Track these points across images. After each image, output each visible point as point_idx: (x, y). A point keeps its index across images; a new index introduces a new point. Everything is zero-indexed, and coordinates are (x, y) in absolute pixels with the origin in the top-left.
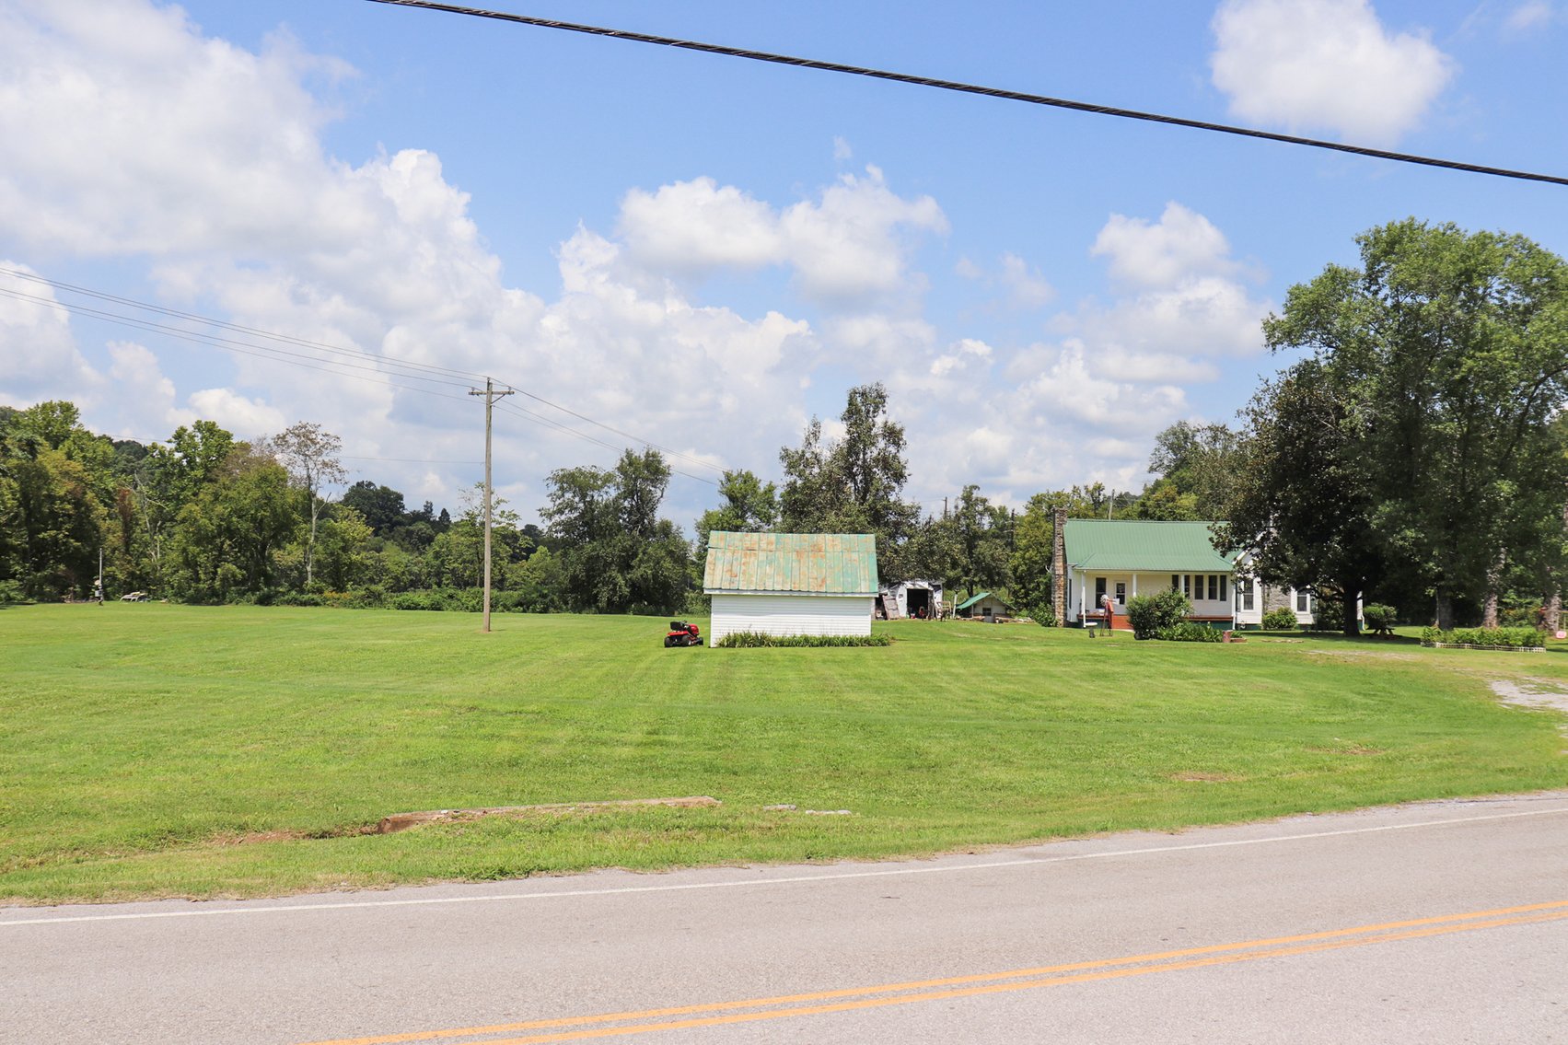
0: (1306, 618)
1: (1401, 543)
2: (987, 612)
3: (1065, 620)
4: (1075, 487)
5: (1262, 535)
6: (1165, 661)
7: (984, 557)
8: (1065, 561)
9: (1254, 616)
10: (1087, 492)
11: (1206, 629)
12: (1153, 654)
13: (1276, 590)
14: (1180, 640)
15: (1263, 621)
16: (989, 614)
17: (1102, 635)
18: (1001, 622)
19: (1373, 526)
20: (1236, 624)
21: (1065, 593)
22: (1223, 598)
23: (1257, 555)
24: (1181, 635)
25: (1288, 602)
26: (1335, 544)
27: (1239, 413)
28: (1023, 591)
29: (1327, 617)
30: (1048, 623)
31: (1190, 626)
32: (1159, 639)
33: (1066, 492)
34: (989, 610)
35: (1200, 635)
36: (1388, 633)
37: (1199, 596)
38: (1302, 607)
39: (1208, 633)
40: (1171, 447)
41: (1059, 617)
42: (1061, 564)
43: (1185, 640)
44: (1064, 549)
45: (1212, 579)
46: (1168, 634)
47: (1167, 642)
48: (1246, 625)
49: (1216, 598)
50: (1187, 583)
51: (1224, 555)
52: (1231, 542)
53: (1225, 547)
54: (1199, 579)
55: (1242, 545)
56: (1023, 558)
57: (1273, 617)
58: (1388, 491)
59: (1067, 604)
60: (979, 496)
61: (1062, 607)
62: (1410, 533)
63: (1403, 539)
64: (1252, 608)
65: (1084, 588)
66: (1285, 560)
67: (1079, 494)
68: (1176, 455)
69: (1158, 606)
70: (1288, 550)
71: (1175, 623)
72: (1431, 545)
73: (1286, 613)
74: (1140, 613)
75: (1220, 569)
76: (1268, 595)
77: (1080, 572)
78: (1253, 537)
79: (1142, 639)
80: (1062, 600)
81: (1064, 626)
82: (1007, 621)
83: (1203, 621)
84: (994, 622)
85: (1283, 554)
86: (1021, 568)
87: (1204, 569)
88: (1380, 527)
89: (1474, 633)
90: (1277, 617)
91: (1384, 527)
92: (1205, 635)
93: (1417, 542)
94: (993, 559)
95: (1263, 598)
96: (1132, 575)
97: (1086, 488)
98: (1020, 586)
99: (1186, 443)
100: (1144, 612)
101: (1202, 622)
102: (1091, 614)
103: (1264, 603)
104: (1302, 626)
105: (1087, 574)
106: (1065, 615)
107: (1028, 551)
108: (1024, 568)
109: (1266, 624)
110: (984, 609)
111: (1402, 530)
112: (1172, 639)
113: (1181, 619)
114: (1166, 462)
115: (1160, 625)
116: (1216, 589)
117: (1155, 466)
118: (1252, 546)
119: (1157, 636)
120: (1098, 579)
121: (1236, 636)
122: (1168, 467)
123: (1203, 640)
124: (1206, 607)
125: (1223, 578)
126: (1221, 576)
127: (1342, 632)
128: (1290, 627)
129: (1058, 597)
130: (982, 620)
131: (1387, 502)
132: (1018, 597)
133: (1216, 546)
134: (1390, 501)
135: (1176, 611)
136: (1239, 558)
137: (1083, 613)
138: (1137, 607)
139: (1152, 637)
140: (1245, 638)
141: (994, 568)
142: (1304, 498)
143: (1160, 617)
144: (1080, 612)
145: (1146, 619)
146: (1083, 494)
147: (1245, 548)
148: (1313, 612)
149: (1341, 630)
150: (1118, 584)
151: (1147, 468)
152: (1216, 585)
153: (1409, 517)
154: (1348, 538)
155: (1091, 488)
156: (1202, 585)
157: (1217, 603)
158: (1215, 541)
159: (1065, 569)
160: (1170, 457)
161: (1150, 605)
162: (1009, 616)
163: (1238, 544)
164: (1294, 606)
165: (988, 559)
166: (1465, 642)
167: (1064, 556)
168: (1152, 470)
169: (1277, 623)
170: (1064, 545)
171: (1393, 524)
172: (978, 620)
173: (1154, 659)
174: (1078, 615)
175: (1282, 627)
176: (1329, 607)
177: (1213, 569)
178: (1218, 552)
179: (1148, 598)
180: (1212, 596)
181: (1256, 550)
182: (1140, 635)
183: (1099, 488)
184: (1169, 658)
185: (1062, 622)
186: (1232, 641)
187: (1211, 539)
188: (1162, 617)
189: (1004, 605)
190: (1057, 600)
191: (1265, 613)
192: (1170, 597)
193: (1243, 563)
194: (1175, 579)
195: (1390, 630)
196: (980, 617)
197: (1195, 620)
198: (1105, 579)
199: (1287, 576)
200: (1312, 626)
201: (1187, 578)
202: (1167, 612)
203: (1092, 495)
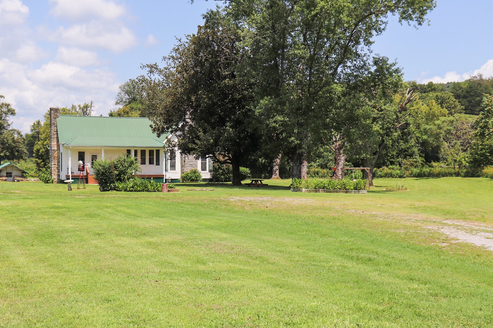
0: (206, 175)
1: (274, 124)
2: (9, 175)
3: (59, 179)
4: (73, 106)
5: (182, 124)
6: (118, 211)
7: (8, 140)
8: (58, 141)
9: (176, 174)
10: (80, 108)
11: (150, 182)
12: (109, 204)
13: (191, 157)
14: (132, 191)
15: (182, 177)
16: (11, 176)
17: (78, 188)
18: (18, 181)
19: (257, 113)
20: (166, 179)
21: (59, 162)
22: (158, 164)
23: (180, 136)
24: (133, 187)
25: (197, 166)
26: (229, 128)
27: (164, 58)
28: (43, 163)
29: (219, 174)
30: (47, 181)
31: (138, 181)
32: (117, 190)
33: (68, 108)
34: (11, 173)
35: (146, 187)
36: (260, 183)
37: (143, 162)
38: (204, 168)
39: (151, 186)
40: (127, 92)
41: (55, 177)
42: (56, 143)
43: (135, 191)
44: (57, 134)
45: (151, 152)
46: (123, 187)
47: (123, 192)
48: (172, 179)
49: (153, 164)
50: (136, 155)
51: (159, 136)
52: (163, 128)
53: (159, 131)
54: (143, 152)
55: (170, 130)
56: (43, 145)
57: (187, 175)
58: (265, 92)
59: (59, 169)
60: (4, 102)
61: (56, 171)
62: (279, 118)
63: (275, 122)
64: (175, 170)
65: (70, 158)
66: (198, 137)
67: (76, 109)
68: (129, 96)
69: (116, 167)
70: (200, 132)
71: (128, 179)
72: (293, 126)
73: (195, 172)
74: (103, 172)
75: (156, 146)
76: (184, 161)
77: (67, 148)
78: (177, 125)
79: (104, 191)
80: (56, 166)
81: (58, 183)
82: (22, 181)
83: (149, 178)
84: (14, 181)
85: (196, 134)
86: (41, 150)
87: (146, 146)
88: (261, 115)
89: (325, 182)
90: (189, 175)
91: (263, 114)
92: (149, 187)
93: (284, 124)
94: (14, 141)
95: (182, 163)
96: (101, 150)
97: (79, 106)
98: (41, 161)
99: (134, 90)
100: (106, 172)
101: (147, 178)
102: (75, 174)
103: (182, 166)
104: (204, 180)
105: (72, 149)
106: (59, 176)
107: (46, 140)
108: (44, 150)
109: (184, 179)
110: (7, 173)
111: (274, 116)
112: (126, 190)
113: (132, 177)
114: (124, 100)
115: (117, 180)
116: (153, 158)
117: (118, 102)
118: (176, 131)
119: (115, 189)
120: (79, 153)
121: (171, 187)
122: (125, 102)
123: (148, 191)
124: (148, 169)
125: (158, 152)
126: (156, 150)
127: (231, 183)
128: (197, 180)
129: (53, 165)
130: (6, 180)
131: (266, 98)
132: (40, 167)
133: (154, 130)
134: (267, 97)
135: (129, 171)
136: (169, 137)
137: (70, 174)
138: (101, 168)
139: (111, 189)
140: (177, 188)
141: (14, 147)
142: (210, 98)
143: (118, 175)
144: (68, 173)
145: (107, 176)
146: (78, 109)
147: (172, 132)
148: (210, 171)
149: (229, 181)
150: (93, 156)
151: (115, 103)
152: (153, 156)
153: (279, 108)
154: (237, 124)
155: (82, 106)
156: (145, 156)
157: (154, 166)
158: (154, 127)
159: (58, 146)
160: (126, 97)
161: (110, 167)
162: (25, 177)
163: (168, 128)
164: (199, 168)
165: (10, 142)
166: (320, 188)
167: (57, 138)
168: (117, 103)
169: (189, 178)
170: (57, 131)
171: (269, 112)
172: (2, 180)
173: (109, 210)
174: (66, 176)
175: (193, 180)
176: (219, 168)
177: (151, 146)
178: (155, 134)
179: (108, 161)
180: (151, 162)
181: (178, 133)
182: (103, 188)
183: (87, 106)
184: (122, 209)
185: (56, 180)
186: (169, 191)
187: (151, 126)
188: (119, 175)
189: (20, 170)
190: (53, 166)
191: (182, 172)
192: (124, 161)
193: (171, 140)
194: (129, 152)
195: (261, 181)
196: (4, 178)
197: (143, 177)
198: (84, 153)
199: (199, 148)
200: (210, 180)
201: (136, 152)
202: (122, 171)
203: (83, 110)
